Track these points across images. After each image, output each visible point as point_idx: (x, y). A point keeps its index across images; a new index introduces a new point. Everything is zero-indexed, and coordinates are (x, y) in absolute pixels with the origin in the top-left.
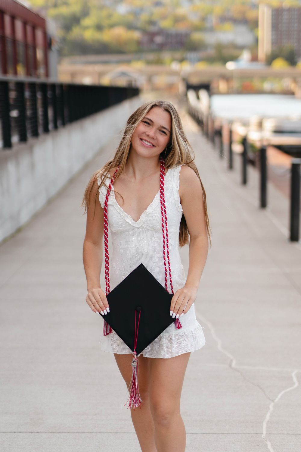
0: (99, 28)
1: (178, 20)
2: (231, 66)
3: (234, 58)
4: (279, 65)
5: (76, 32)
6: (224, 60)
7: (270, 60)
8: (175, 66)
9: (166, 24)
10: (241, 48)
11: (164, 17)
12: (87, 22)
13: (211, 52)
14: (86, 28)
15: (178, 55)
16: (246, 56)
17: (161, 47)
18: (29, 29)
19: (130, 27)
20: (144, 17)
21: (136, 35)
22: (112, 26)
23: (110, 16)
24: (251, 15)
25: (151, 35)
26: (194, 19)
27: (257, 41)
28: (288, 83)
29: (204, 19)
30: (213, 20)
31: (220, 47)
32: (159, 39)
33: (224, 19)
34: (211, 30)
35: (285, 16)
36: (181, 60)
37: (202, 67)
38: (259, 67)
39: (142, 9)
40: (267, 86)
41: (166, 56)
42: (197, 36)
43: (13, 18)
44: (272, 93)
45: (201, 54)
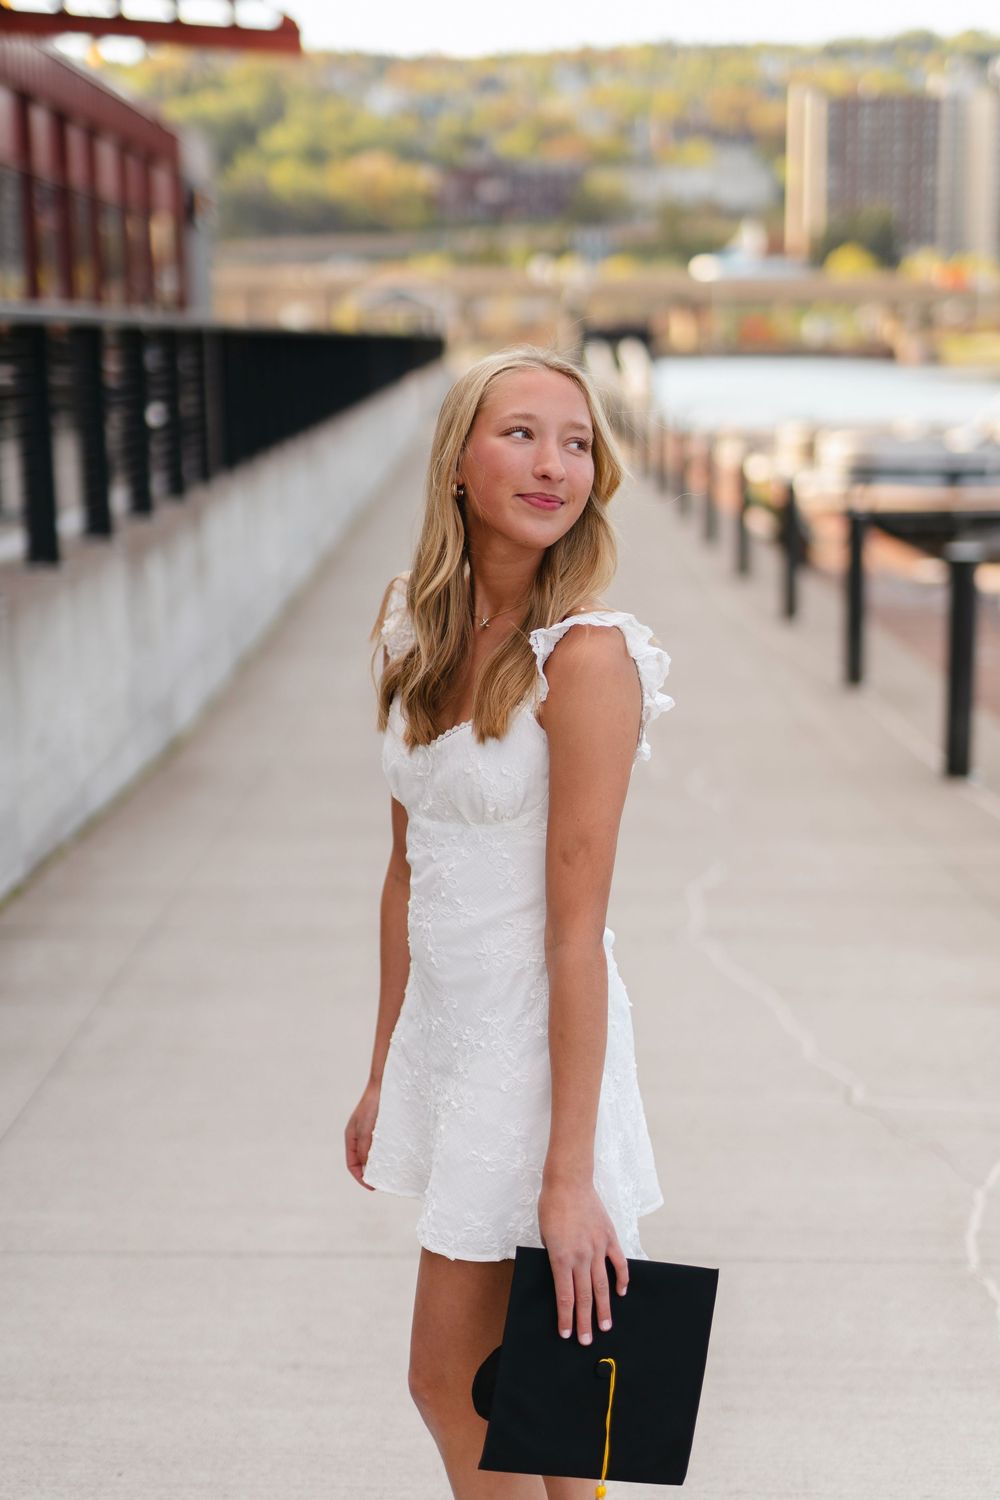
0: (315, 156)
1: (550, 131)
2: (705, 269)
3: (714, 247)
4: (850, 266)
5: (247, 169)
6: (684, 250)
7: (821, 252)
8: (541, 271)
9: (512, 145)
10: (735, 215)
11: (507, 124)
12: (282, 138)
13: (647, 228)
14: (276, 157)
15: (549, 235)
16: (749, 240)
17: (498, 215)
18: (133, 165)
19: (408, 152)
20: (447, 124)
21: (424, 178)
22: (354, 150)
23: (345, 121)
24: (764, 116)
25: (467, 179)
26: (597, 131)
27: (780, 195)
28: (874, 322)
29: (625, 129)
30: (652, 133)
31: (673, 214)
32: (491, 191)
33: (684, 129)
34: (647, 162)
35: (866, 122)
36: (559, 252)
37: (620, 272)
38: (789, 273)
39: (439, 102)
40: (812, 329)
41: (515, 239)
42: (604, 182)
43: (92, 133)
44: (827, 352)
45: (616, 234)
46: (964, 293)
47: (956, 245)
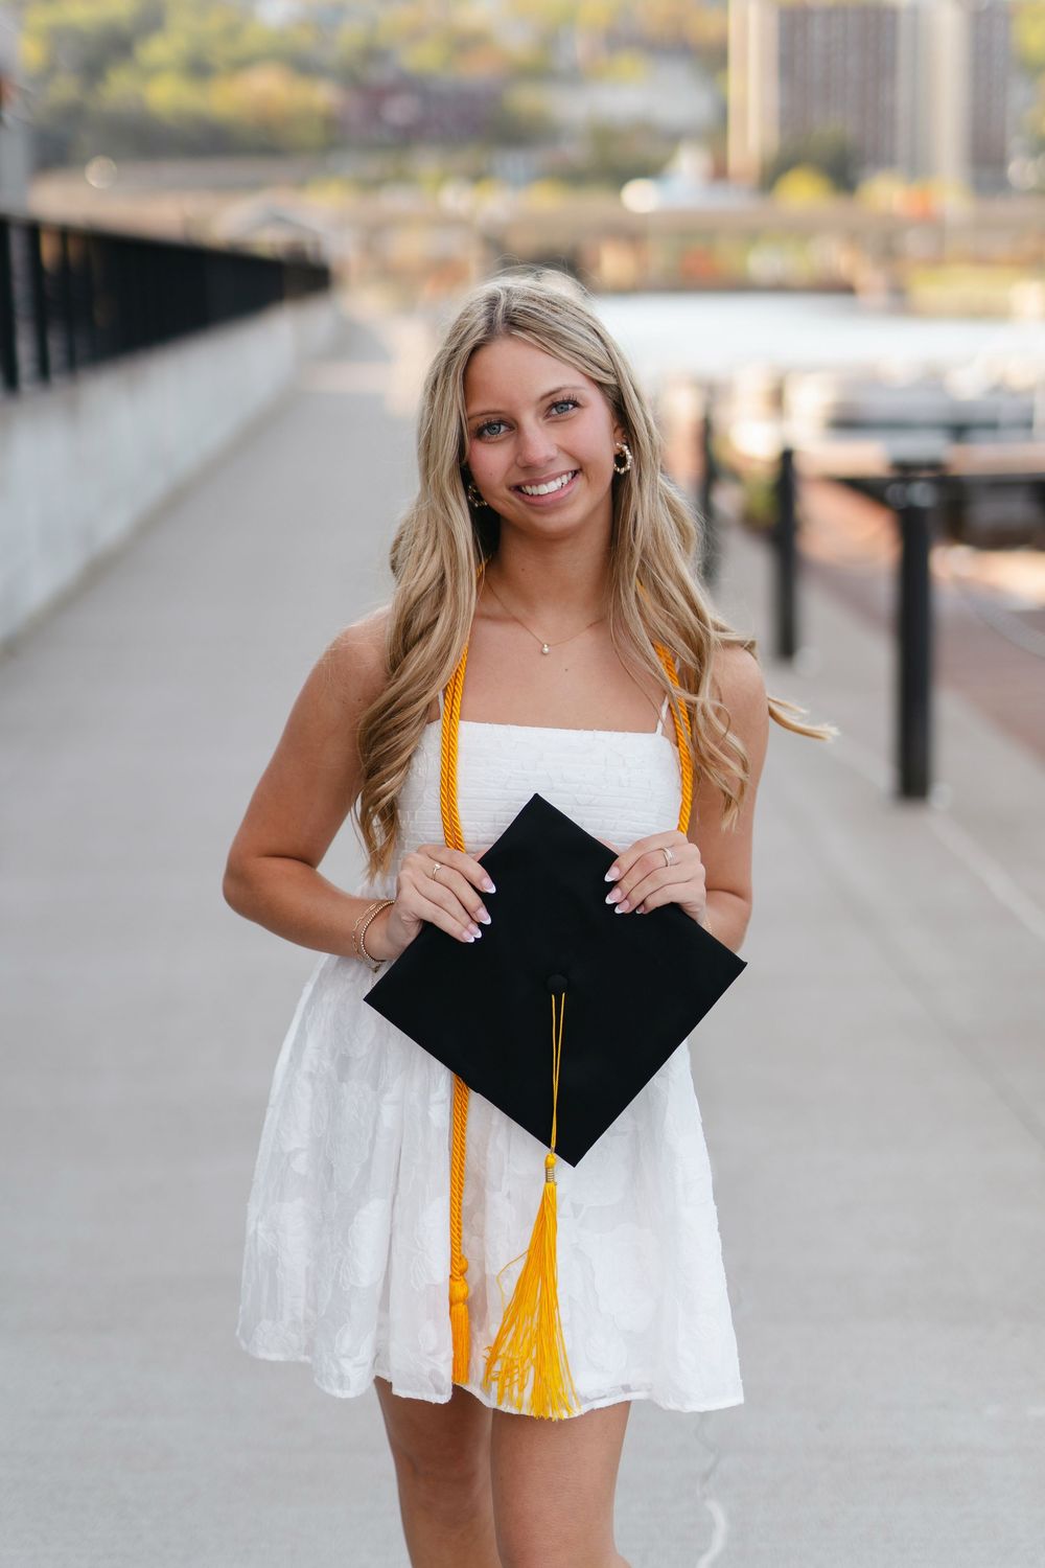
0: (198, 69)
1: (466, 43)
2: (640, 197)
3: (650, 170)
4: (803, 193)
5: (120, 88)
6: (617, 175)
7: (771, 176)
8: (456, 198)
9: (422, 58)
10: (673, 138)
11: (417, 34)
12: (158, 49)
13: (575, 152)
14: (152, 72)
15: (464, 160)
16: (689, 165)
17: (407, 138)
19: (302, 66)
20: (349, 35)
21: (323, 96)
22: (243, 64)
23: (232, 32)
24: (704, 26)
25: (374, 96)
26: (517, 42)
27: (722, 114)
28: (835, 257)
29: (550, 40)
30: (578, 48)
31: (604, 135)
32: (399, 111)
34: (574, 77)
35: (817, 33)
36: (477, 177)
37: (545, 200)
38: (734, 202)
39: (340, 11)
40: (762, 262)
41: (427, 163)
42: (528, 100)
44: (780, 288)
45: (539, 158)
46: (931, 222)
47: (917, 168)
